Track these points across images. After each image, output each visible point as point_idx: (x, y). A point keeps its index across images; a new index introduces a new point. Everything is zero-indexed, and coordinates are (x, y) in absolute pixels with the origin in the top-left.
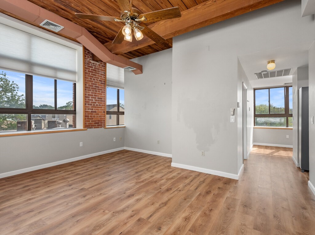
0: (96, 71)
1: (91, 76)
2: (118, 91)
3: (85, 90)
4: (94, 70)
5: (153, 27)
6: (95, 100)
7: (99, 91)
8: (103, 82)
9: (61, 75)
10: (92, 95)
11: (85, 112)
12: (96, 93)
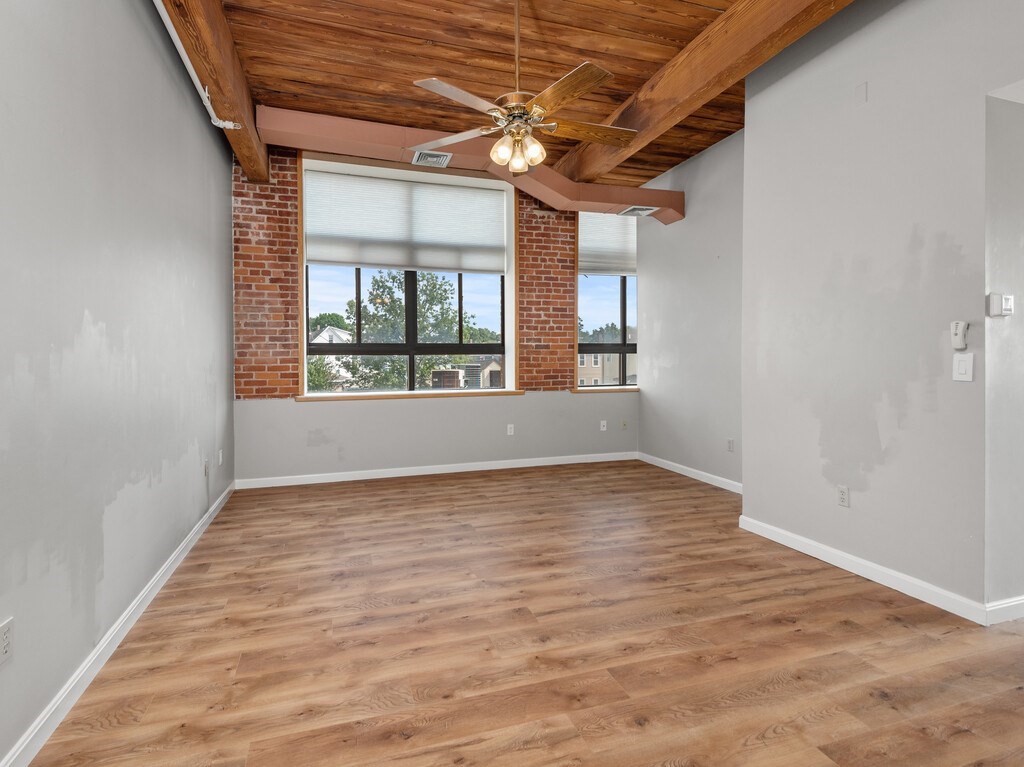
0: (548, 235)
1: (535, 253)
2: (624, 280)
3: (521, 290)
4: (543, 235)
5: (661, 77)
6: (546, 315)
7: (555, 291)
8: (568, 264)
9: (471, 261)
10: (539, 303)
11: (521, 347)
12: (548, 297)
